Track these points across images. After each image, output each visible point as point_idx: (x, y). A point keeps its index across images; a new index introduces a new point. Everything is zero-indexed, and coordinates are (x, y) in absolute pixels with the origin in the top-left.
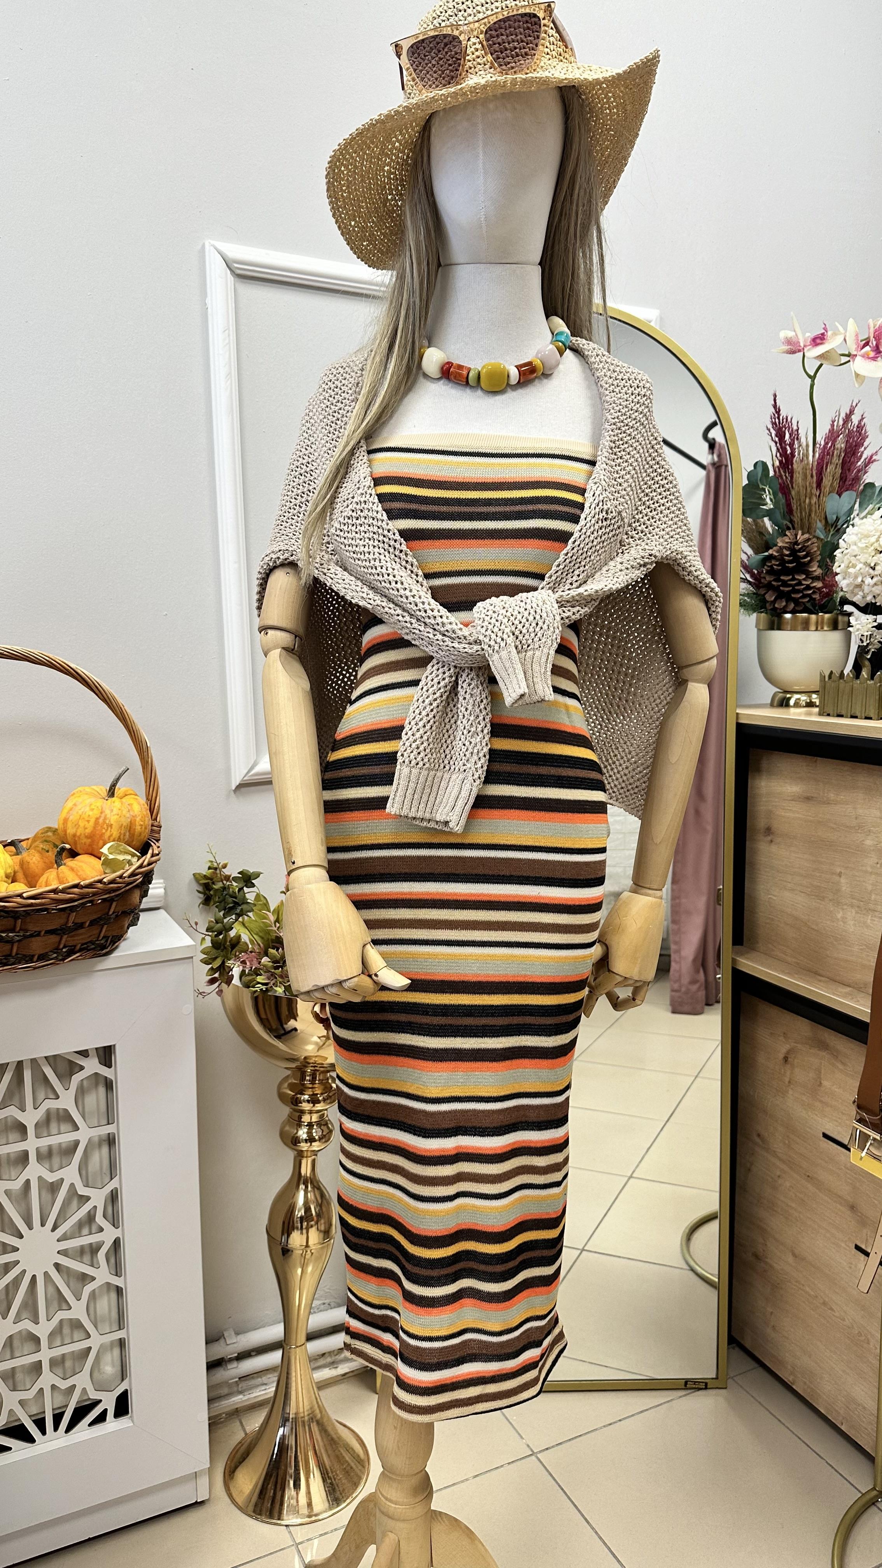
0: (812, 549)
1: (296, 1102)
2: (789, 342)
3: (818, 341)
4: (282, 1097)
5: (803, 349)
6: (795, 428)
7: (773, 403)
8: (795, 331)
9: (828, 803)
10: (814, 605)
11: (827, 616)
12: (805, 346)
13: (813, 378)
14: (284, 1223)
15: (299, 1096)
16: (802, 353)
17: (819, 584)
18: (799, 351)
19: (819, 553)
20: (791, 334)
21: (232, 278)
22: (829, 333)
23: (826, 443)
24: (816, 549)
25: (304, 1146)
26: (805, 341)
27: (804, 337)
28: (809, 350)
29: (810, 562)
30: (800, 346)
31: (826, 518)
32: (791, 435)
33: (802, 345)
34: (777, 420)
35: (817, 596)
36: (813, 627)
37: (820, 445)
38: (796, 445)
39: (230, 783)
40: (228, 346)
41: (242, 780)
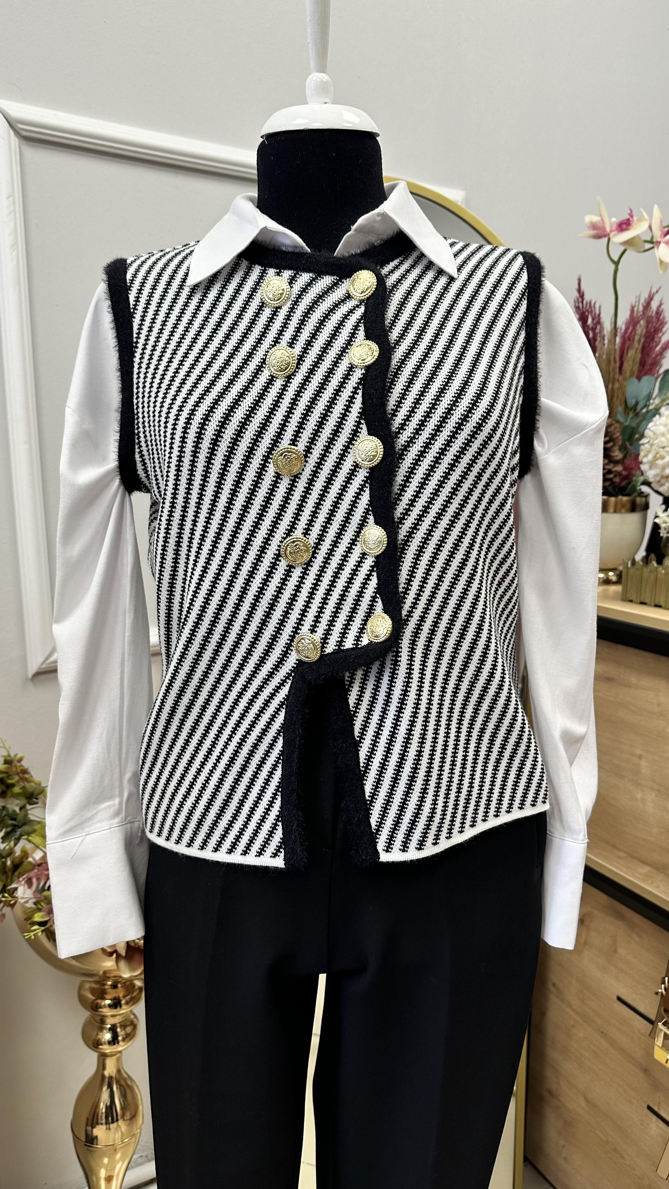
0: (614, 434)
1: (95, 1008)
2: (594, 226)
3: (624, 226)
4: (82, 1000)
5: (609, 234)
6: (597, 312)
7: (577, 286)
8: (601, 215)
9: (630, 687)
10: (614, 489)
11: (625, 499)
12: (611, 231)
13: (617, 263)
14: (88, 1119)
15: (99, 1001)
16: (606, 239)
17: (619, 468)
18: (605, 236)
19: (621, 438)
20: (596, 219)
21: (17, 140)
22: (635, 218)
23: (627, 329)
24: (618, 434)
25: (107, 1049)
26: (611, 226)
27: (611, 222)
28: (614, 235)
29: (612, 447)
30: (605, 231)
31: (626, 402)
32: (593, 319)
33: (608, 229)
34: (581, 305)
35: (617, 480)
36: (611, 510)
37: (621, 329)
38: (597, 331)
39: (26, 671)
40: (13, 213)
41: (40, 668)
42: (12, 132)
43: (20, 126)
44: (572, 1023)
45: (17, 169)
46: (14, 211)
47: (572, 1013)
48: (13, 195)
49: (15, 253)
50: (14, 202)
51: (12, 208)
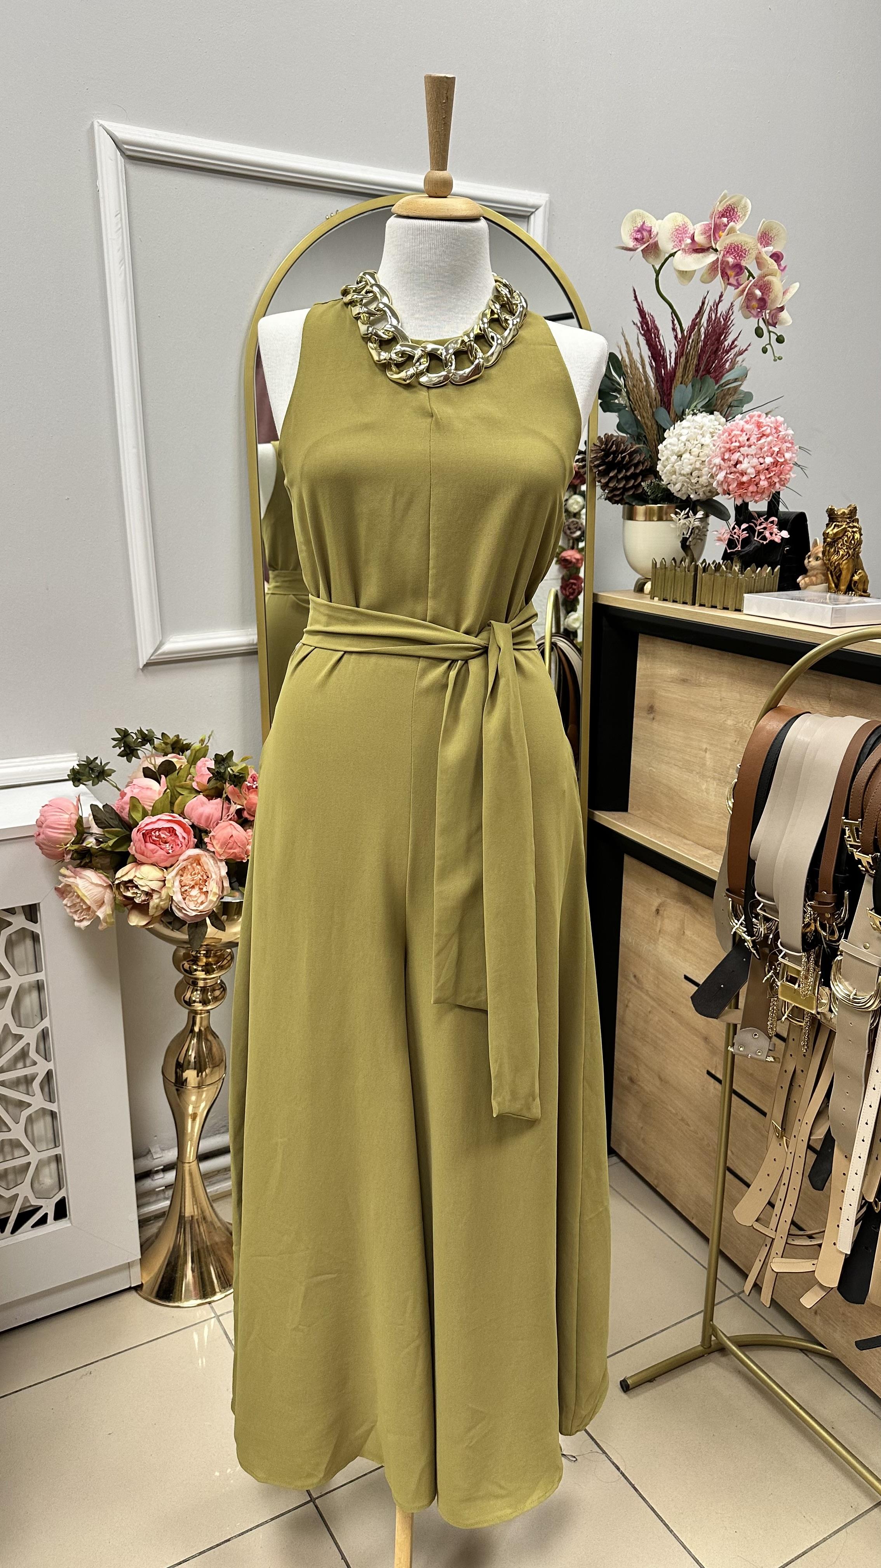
4: (176, 964)
9: (700, 686)
21: (123, 160)
39: (138, 662)
40: (121, 230)
41: (149, 659)
42: (119, 153)
43: (126, 146)
44: (649, 1009)
45: (123, 187)
46: (122, 227)
47: (649, 1000)
48: (120, 213)
49: (123, 267)
50: (121, 220)
51: (120, 226)
